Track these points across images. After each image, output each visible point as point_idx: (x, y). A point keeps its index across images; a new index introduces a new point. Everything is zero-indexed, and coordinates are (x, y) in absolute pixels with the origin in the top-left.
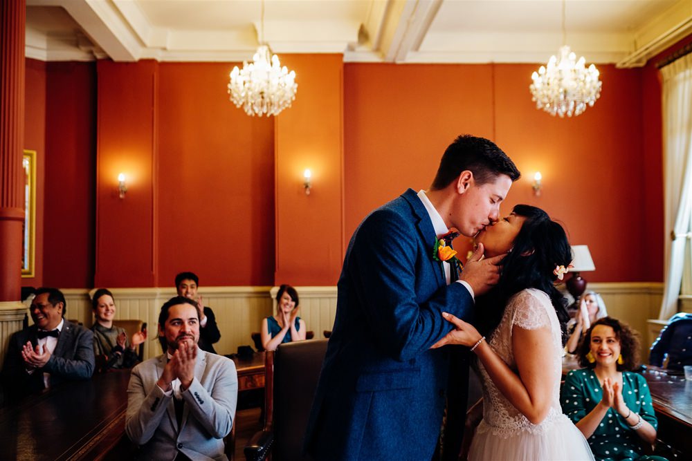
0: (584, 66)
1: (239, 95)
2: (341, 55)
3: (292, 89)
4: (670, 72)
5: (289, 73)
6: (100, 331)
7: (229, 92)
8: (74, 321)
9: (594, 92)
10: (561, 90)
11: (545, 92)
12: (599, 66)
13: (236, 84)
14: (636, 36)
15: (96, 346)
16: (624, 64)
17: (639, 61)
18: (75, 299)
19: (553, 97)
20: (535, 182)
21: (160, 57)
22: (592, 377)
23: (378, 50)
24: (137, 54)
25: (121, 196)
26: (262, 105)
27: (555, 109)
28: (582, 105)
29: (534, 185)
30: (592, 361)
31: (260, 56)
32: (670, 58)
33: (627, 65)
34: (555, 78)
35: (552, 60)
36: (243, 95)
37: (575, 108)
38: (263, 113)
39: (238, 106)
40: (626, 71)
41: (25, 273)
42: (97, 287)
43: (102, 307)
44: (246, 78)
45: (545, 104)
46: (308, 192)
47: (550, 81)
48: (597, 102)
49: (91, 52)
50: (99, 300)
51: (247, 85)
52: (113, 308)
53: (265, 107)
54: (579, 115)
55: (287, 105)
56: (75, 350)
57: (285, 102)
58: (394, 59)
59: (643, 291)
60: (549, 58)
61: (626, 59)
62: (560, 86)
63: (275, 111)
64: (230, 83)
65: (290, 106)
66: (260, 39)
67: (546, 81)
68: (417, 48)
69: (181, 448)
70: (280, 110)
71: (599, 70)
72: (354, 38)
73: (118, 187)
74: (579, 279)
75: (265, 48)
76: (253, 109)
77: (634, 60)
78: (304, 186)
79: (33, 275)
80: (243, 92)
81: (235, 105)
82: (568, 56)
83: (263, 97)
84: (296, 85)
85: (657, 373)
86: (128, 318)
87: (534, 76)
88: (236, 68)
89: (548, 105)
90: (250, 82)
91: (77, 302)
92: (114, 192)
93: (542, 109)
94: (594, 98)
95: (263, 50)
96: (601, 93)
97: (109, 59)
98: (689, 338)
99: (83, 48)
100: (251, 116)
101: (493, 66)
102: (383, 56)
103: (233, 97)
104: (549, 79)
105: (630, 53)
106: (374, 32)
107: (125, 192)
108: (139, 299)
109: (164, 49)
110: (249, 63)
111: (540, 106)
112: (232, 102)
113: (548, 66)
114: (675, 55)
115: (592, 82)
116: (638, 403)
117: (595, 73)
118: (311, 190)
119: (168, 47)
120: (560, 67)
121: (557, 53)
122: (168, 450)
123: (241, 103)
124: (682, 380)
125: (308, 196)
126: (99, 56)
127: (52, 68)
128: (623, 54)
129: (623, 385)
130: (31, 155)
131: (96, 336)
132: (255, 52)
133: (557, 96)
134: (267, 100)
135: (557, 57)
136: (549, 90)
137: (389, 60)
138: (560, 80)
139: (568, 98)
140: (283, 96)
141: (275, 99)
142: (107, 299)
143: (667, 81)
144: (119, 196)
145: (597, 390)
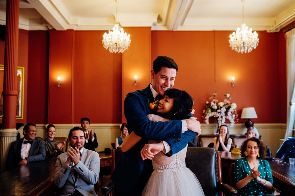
0: (252, 32)
1: (107, 45)
2: (150, 28)
3: (129, 42)
4: (289, 35)
5: (127, 35)
6: (48, 142)
7: (103, 43)
8: (39, 138)
9: (256, 43)
10: (242, 42)
11: (235, 43)
12: (258, 32)
13: (106, 40)
14: (275, 19)
15: (47, 147)
16: (270, 31)
17: (277, 29)
18: (39, 128)
19: (238, 45)
20: (232, 80)
21: (75, 28)
22: (246, 162)
23: (166, 25)
24: (66, 27)
25: (59, 86)
26: (116, 49)
27: (239, 50)
28: (250, 48)
29: (232, 82)
30: (247, 155)
31: (116, 28)
32: (290, 28)
33: (271, 31)
34: (239, 37)
35: (238, 30)
36: (108, 44)
37: (248, 49)
38: (117, 52)
39: (106, 49)
40: (271, 34)
41: (19, 118)
42: (49, 123)
43: (50, 132)
44: (110, 37)
45: (235, 48)
46: (136, 85)
47: (238, 38)
48: (257, 47)
49: (47, 27)
50: (49, 129)
51: (110, 40)
52: (55, 133)
53: (117, 49)
54: (250, 53)
55: (126, 49)
56: (38, 149)
57: (126, 47)
58: (173, 29)
59: (279, 127)
60: (237, 29)
61: (271, 29)
62: (241, 40)
63: (122, 51)
64: (103, 39)
65: (128, 49)
66: (116, 21)
67: (235, 38)
68: (182, 24)
69: (76, 188)
70: (124, 51)
71: (258, 34)
72: (155, 20)
73: (57, 82)
74: (251, 121)
75: (118, 25)
76: (112, 50)
77: (275, 29)
78: (134, 82)
79: (22, 118)
80: (108, 43)
81: (105, 49)
82: (245, 28)
83: (117, 45)
84: (130, 40)
85: (278, 161)
86: (61, 136)
87: (231, 36)
88: (105, 34)
89: (236, 48)
90: (111, 39)
91: (40, 129)
92: (56, 84)
93: (234, 50)
94: (256, 45)
95: (117, 26)
96: (259, 43)
97: (54, 30)
98: (294, 146)
99: (44, 25)
100: (112, 53)
101: (214, 32)
102: (168, 28)
103: (104, 45)
104: (237, 37)
105: (273, 26)
106: (164, 18)
107: (60, 84)
108: (66, 129)
109: (77, 25)
110: (111, 31)
111: (233, 49)
112: (104, 47)
113: (236, 32)
114: (292, 27)
115: (255, 38)
116: (265, 172)
117: (256, 35)
118: (137, 84)
119: (79, 24)
120: (241, 32)
121: (240, 26)
122: (71, 188)
123: (107, 48)
124: (288, 164)
125: (136, 86)
126: (50, 28)
127: (31, 33)
128: (270, 27)
129: (259, 165)
130: (22, 69)
131: (46, 143)
132: (113, 26)
133: (240, 45)
134: (118, 46)
135: (240, 28)
136: (237, 42)
137: (170, 29)
138: (241, 38)
139: (244, 45)
140: (125, 45)
141: (122, 46)
142: (52, 129)
143: (288, 38)
144: (58, 86)
145: (247, 167)
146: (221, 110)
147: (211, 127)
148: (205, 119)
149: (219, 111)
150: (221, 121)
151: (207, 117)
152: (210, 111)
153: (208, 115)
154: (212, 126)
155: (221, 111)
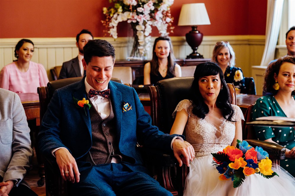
74: (197, 32)
145: (278, 112)
146: (143, 7)
147: (119, 45)
148: (109, 29)
149: (140, 9)
150: (144, 31)
151: (114, 23)
152: (120, 10)
153: (116, 19)
154: (121, 43)
155: (144, 10)
